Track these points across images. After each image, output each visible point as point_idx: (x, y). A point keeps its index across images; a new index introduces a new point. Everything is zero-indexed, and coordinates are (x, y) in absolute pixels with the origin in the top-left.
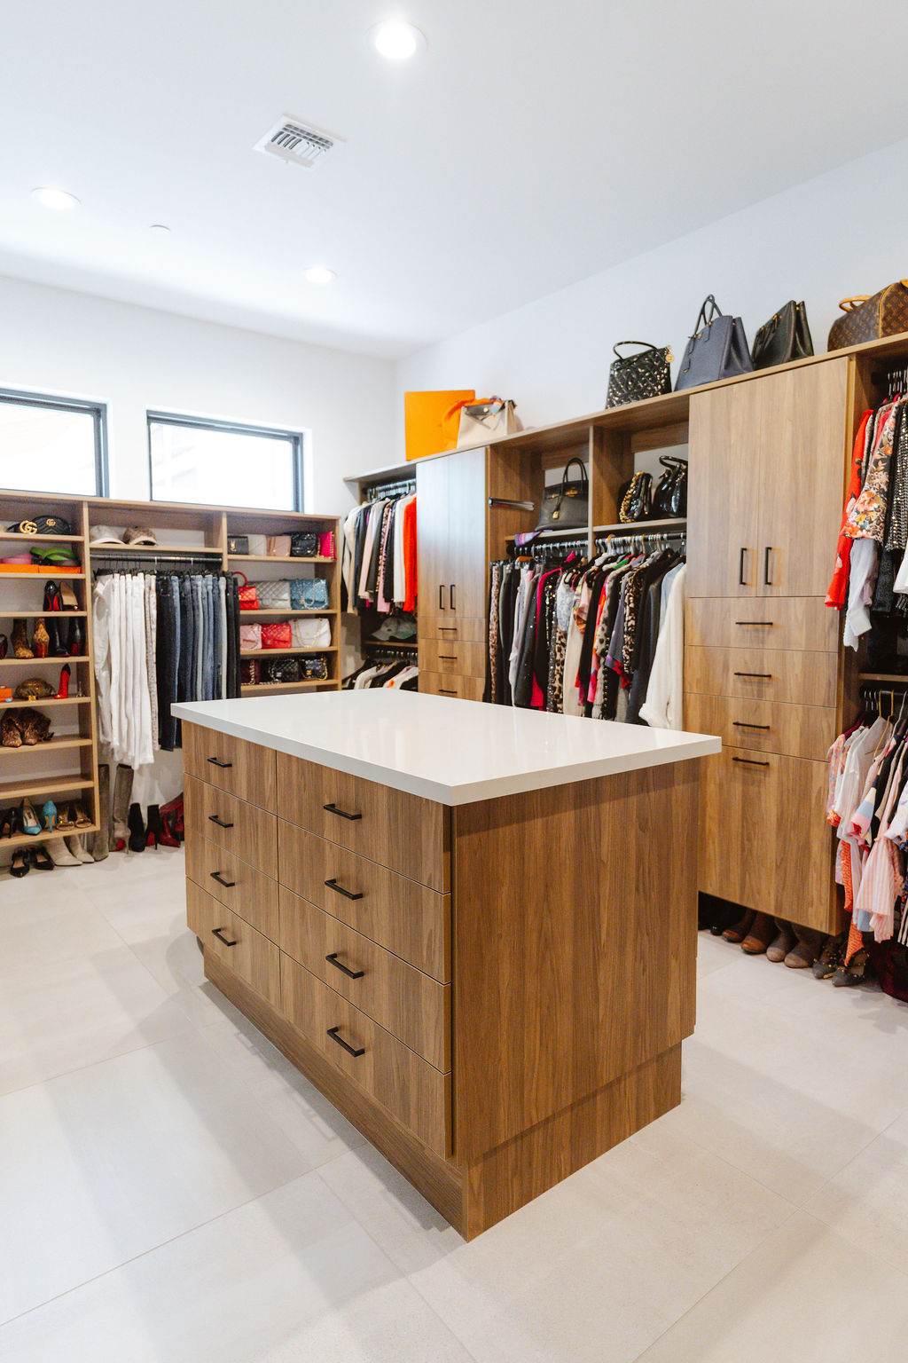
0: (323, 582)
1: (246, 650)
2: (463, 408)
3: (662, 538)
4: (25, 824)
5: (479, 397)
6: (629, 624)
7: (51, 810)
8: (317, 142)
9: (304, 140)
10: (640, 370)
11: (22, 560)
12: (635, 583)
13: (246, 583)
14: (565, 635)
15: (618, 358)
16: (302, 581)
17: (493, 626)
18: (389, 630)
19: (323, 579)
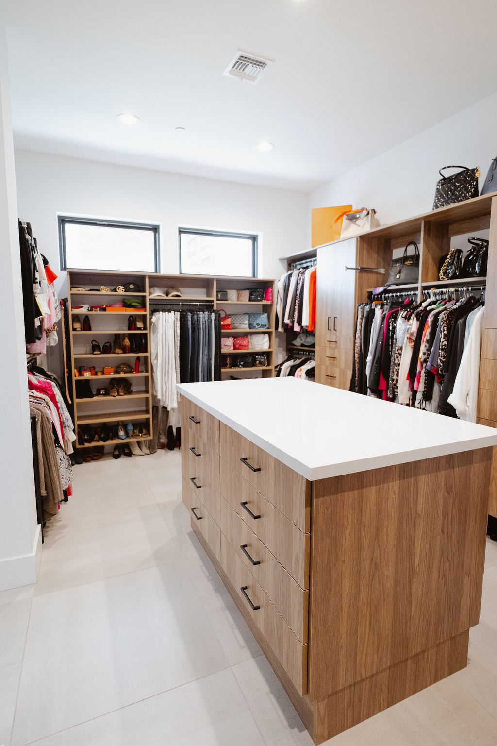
0: (266, 315)
1: (224, 350)
2: (344, 215)
3: (468, 290)
4: (119, 434)
5: (354, 209)
6: (443, 344)
7: (130, 428)
8: (258, 65)
9: (250, 64)
10: (457, 184)
11: (118, 306)
12: (448, 318)
13: (226, 315)
14: (401, 348)
15: (442, 178)
16: (254, 314)
17: (358, 341)
18: (301, 340)
19: (266, 313)
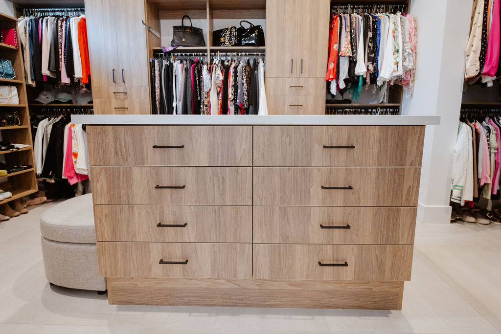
6: (246, 87)
14: (208, 93)
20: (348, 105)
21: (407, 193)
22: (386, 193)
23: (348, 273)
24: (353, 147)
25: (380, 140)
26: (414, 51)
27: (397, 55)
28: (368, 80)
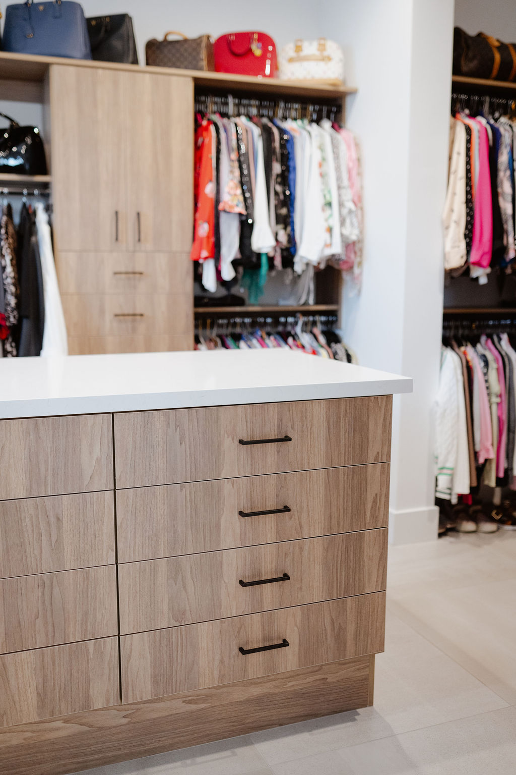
20: (238, 309)
21: (372, 507)
22: (342, 511)
23: (288, 659)
24: (287, 439)
25: (328, 422)
26: (359, 205)
27: (328, 212)
28: (278, 262)
